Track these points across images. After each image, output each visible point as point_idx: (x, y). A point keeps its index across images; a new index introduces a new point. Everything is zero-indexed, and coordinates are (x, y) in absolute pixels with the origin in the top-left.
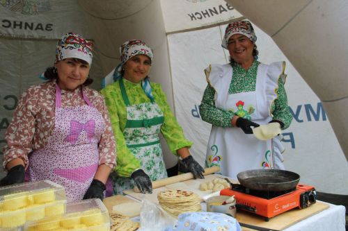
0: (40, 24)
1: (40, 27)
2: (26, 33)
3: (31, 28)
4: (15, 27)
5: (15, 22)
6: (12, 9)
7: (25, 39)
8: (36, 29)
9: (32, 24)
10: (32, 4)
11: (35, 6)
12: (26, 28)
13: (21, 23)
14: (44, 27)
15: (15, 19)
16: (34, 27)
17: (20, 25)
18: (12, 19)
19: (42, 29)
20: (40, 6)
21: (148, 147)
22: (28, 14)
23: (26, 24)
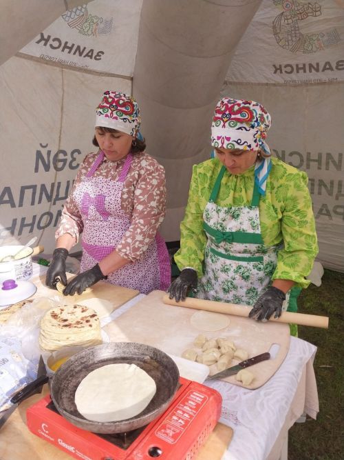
0: (328, 63)
1: (328, 67)
2: (313, 76)
3: (317, 70)
4: (298, 72)
5: (297, 65)
6: (292, 50)
7: (311, 84)
8: (323, 70)
9: (318, 64)
10: (314, 38)
11: (318, 40)
12: (310, 71)
13: (304, 65)
14: (334, 66)
15: (297, 62)
16: (321, 68)
17: (304, 68)
18: (293, 63)
19: (331, 69)
20: (326, 38)
21: (228, 262)
22: (311, 51)
23: (311, 66)
